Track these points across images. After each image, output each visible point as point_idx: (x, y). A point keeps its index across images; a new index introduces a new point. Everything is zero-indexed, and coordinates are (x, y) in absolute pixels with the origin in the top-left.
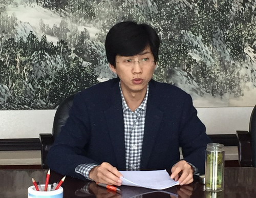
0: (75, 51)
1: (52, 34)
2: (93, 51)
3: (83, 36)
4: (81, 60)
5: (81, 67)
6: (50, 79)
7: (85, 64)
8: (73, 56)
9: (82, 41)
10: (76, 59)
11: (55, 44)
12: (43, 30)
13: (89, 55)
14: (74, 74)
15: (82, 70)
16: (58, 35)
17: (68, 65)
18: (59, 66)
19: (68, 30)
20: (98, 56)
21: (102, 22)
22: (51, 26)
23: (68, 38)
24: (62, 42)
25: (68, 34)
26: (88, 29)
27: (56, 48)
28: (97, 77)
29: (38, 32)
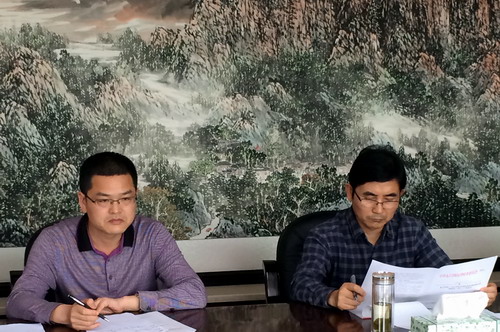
0: (434, 164)
1: (410, 145)
2: (453, 163)
3: (443, 147)
4: (440, 173)
5: (439, 181)
6: (407, 196)
7: (444, 178)
8: (432, 169)
9: (442, 152)
10: (435, 172)
11: (413, 157)
12: (400, 140)
13: (448, 168)
14: (432, 189)
15: (441, 185)
16: (417, 146)
17: (427, 179)
18: (416, 181)
19: (427, 140)
20: (458, 168)
21: (463, 130)
22: (410, 137)
23: (427, 149)
24: (421, 153)
25: (427, 144)
26: (448, 138)
27: (414, 161)
28: (456, 192)
29: (395, 142)
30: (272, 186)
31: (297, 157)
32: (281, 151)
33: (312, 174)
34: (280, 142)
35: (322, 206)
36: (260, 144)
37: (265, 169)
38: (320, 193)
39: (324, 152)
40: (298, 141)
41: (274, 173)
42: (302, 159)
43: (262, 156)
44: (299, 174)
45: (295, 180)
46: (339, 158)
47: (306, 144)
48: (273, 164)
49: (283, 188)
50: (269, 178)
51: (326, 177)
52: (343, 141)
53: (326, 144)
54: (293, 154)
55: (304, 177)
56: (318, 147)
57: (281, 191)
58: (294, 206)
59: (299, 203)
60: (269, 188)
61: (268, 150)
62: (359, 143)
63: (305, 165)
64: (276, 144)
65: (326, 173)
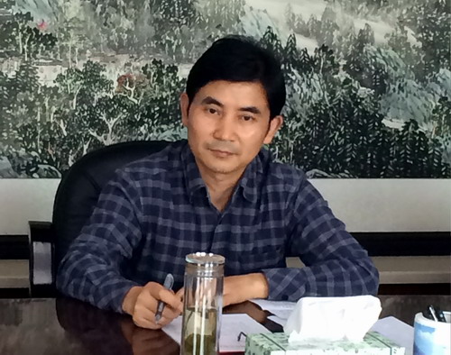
0: (346, 68)
1: (306, 34)
2: (379, 68)
3: (363, 39)
4: (356, 84)
5: (354, 97)
6: (298, 120)
7: (363, 92)
8: (342, 75)
9: (361, 48)
10: (347, 81)
11: (311, 53)
12: (290, 24)
13: (370, 76)
14: (341, 111)
15: (357, 104)
16: (318, 36)
17: (332, 93)
18: (315, 95)
19: (336, 27)
20: (387, 76)
21: (397, 14)
22: (306, 19)
23: (335, 41)
24: (324, 48)
25: (336, 34)
26: (372, 24)
27: (312, 61)
28: (382, 117)
29: (281, 29)
30: (65, 92)
31: (110, 45)
32: (83, 33)
33: (135, 74)
34: (82, 18)
35: (150, 130)
36: (46, 19)
37: (55, 63)
38: (148, 108)
39: (157, 37)
40: (114, 17)
41: (69, 71)
42: (120, 48)
43: (50, 40)
44: (112, 74)
45: (105, 84)
46: (183, 50)
47: (126, 24)
48: (69, 55)
49: (84, 97)
50: (60, 78)
51: (159, 81)
52: (190, 20)
53: (161, 25)
54: (103, 40)
55: (121, 80)
56: (147, 29)
57: (80, 102)
58: (102, 128)
59: (111, 123)
60: (59, 96)
61: (61, 30)
62: (219, 26)
63: (124, 59)
64: (75, 19)
65: (160, 74)
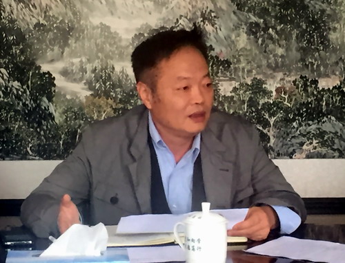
30: (239, 99)
31: (269, 66)
32: (250, 58)
33: (288, 86)
34: (249, 48)
35: (300, 125)
36: (224, 49)
37: (231, 79)
38: (298, 110)
39: (303, 60)
40: (271, 46)
41: (241, 85)
42: (276, 68)
43: (227, 64)
44: (271, 86)
45: (267, 93)
46: (322, 69)
47: (280, 51)
48: (240, 74)
49: (252, 102)
50: (235, 89)
51: (305, 90)
52: (326, 47)
53: (305, 52)
54: (264, 62)
55: (278, 90)
56: (295, 54)
57: (250, 106)
58: (266, 124)
59: (272, 121)
60: (235, 102)
61: (234, 57)
63: (280, 75)
64: (244, 49)
65: (305, 85)
